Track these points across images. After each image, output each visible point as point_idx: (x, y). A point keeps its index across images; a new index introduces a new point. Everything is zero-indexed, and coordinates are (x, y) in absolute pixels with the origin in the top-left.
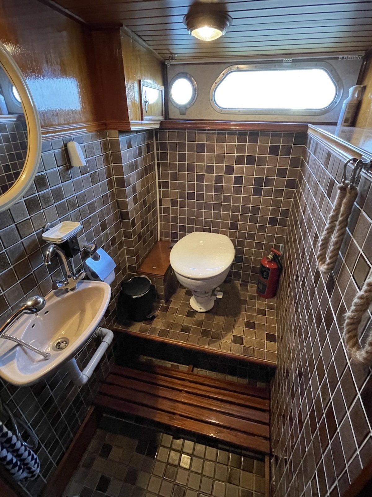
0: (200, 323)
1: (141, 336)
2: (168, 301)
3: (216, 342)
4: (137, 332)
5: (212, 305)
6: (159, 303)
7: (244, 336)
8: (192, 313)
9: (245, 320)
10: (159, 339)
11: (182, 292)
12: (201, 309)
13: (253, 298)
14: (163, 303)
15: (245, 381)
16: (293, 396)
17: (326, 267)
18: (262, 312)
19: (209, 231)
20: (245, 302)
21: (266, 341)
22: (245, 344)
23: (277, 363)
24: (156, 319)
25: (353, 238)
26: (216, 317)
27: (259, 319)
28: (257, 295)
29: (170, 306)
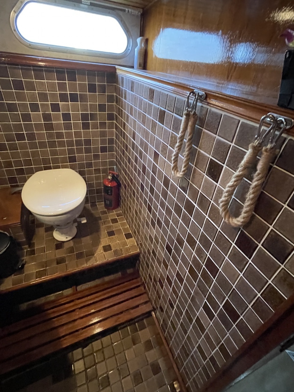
0: (71, 250)
1: (17, 288)
2: (31, 245)
3: (91, 258)
4: (12, 286)
5: (75, 231)
6: (22, 249)
7: (110, 244)
8: (59, 245)
9: (106, 231)
10: (38, 280)
11: (41, 231)
12: (67, 238)
13: (104, 213)
14: (26, 248)
15: (119, 274)
16: (166, 266)
17: (181, 173)
18: (114, 221)
19: (50, 168)
20: (100, 218)
21: (126, 240)
22: (113, 249)
23: (138, 251)
24: (26, 266)
25: (199, 149)
26: (82, 239)
27: (114, 227)
28: (106, 210)
29: (35, 248)
